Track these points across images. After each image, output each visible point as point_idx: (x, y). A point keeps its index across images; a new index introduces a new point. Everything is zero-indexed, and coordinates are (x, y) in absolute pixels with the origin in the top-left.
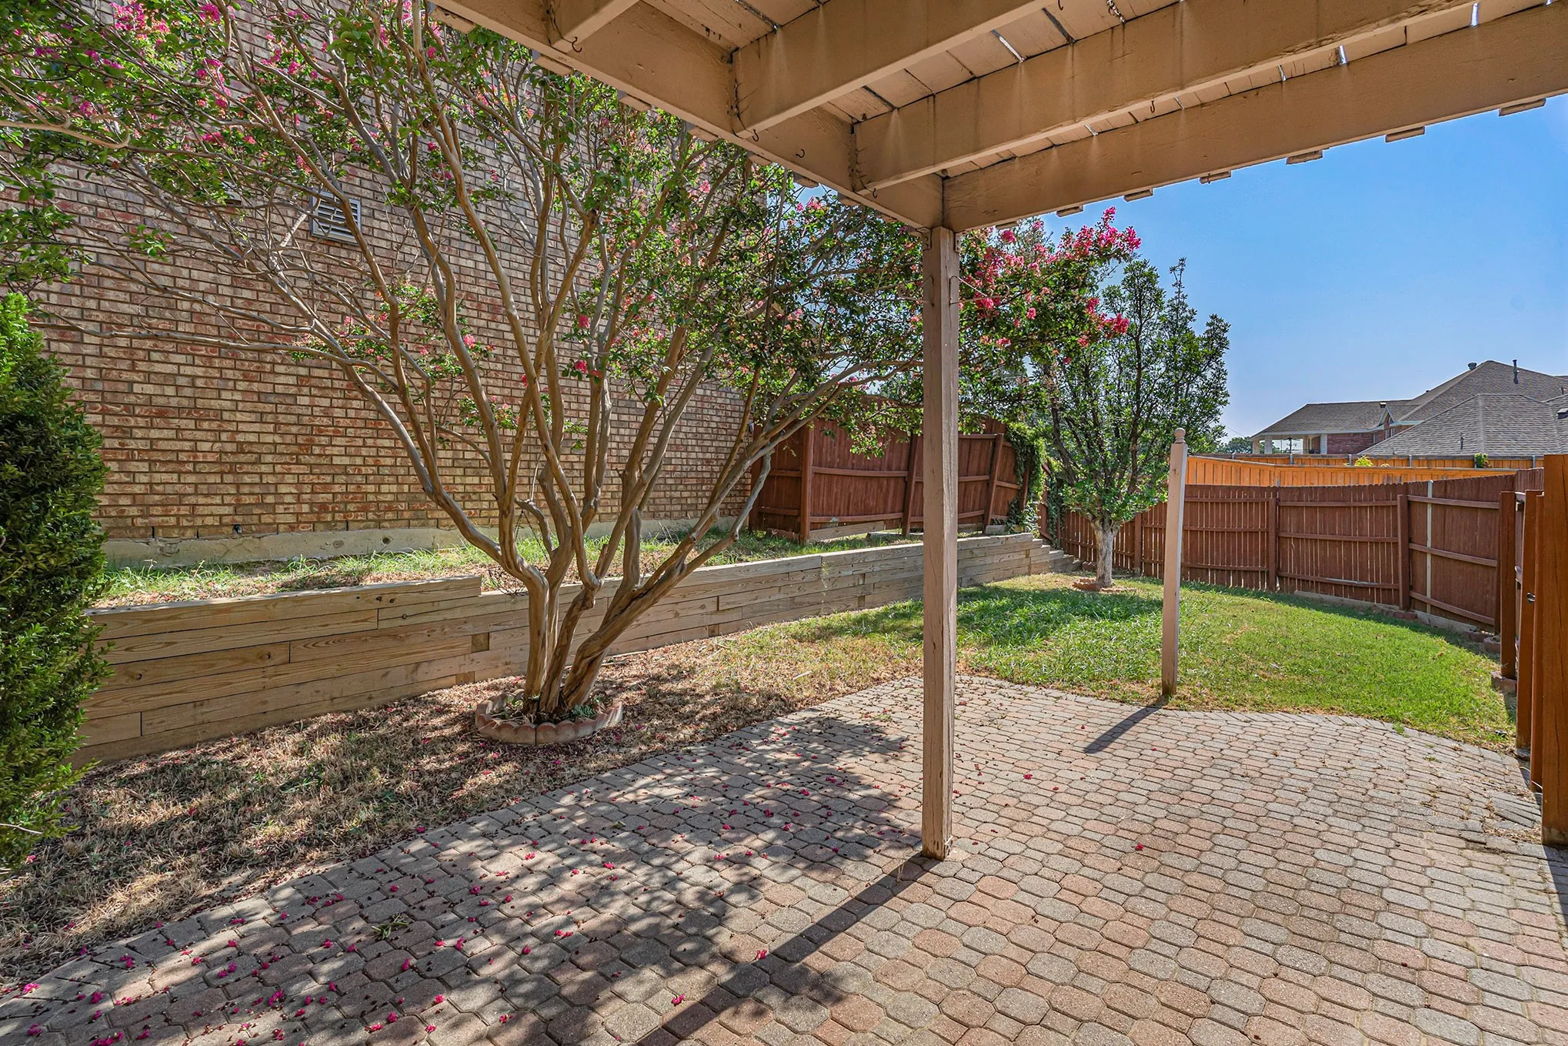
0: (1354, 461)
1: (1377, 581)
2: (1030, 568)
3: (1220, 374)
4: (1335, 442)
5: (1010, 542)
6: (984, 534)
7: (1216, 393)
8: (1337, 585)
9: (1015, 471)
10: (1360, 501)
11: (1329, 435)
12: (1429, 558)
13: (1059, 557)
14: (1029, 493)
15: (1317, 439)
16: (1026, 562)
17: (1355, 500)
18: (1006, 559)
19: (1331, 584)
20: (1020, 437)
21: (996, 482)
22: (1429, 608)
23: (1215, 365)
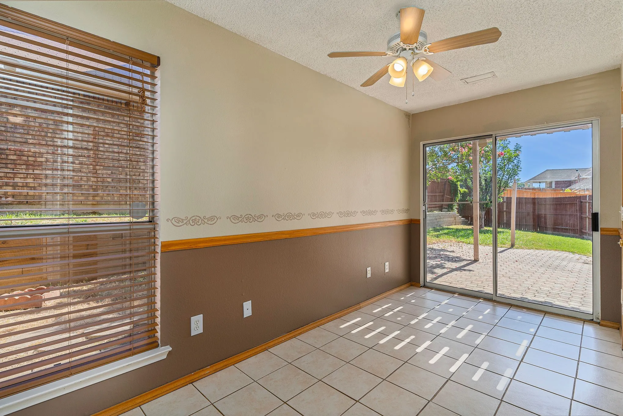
0: (564, 190)
1: (571, 227)
2: (456, 223)
3: (519, 162)
4: (558, 184)
5: (450, 214)
6: (441, 212)
7: (518, 168)
8: (558, 228)
9: (450, 192)
10: (565, 202)
11: (555, 181)
12: (587, 219)
13: (464, 220)
14: (454, 199)
15: (551, 183)
16: (455, 221)
17: (564, 202)
18: (449, 220)
19: (556, 228)
20: (452, 181)
21: (445, 196)
22: (587, 234)
23: (517, 159)
